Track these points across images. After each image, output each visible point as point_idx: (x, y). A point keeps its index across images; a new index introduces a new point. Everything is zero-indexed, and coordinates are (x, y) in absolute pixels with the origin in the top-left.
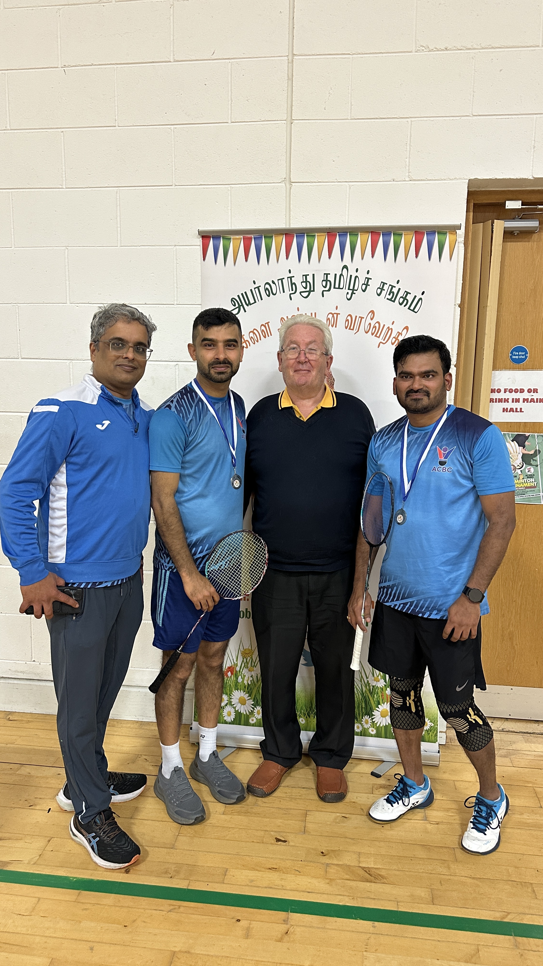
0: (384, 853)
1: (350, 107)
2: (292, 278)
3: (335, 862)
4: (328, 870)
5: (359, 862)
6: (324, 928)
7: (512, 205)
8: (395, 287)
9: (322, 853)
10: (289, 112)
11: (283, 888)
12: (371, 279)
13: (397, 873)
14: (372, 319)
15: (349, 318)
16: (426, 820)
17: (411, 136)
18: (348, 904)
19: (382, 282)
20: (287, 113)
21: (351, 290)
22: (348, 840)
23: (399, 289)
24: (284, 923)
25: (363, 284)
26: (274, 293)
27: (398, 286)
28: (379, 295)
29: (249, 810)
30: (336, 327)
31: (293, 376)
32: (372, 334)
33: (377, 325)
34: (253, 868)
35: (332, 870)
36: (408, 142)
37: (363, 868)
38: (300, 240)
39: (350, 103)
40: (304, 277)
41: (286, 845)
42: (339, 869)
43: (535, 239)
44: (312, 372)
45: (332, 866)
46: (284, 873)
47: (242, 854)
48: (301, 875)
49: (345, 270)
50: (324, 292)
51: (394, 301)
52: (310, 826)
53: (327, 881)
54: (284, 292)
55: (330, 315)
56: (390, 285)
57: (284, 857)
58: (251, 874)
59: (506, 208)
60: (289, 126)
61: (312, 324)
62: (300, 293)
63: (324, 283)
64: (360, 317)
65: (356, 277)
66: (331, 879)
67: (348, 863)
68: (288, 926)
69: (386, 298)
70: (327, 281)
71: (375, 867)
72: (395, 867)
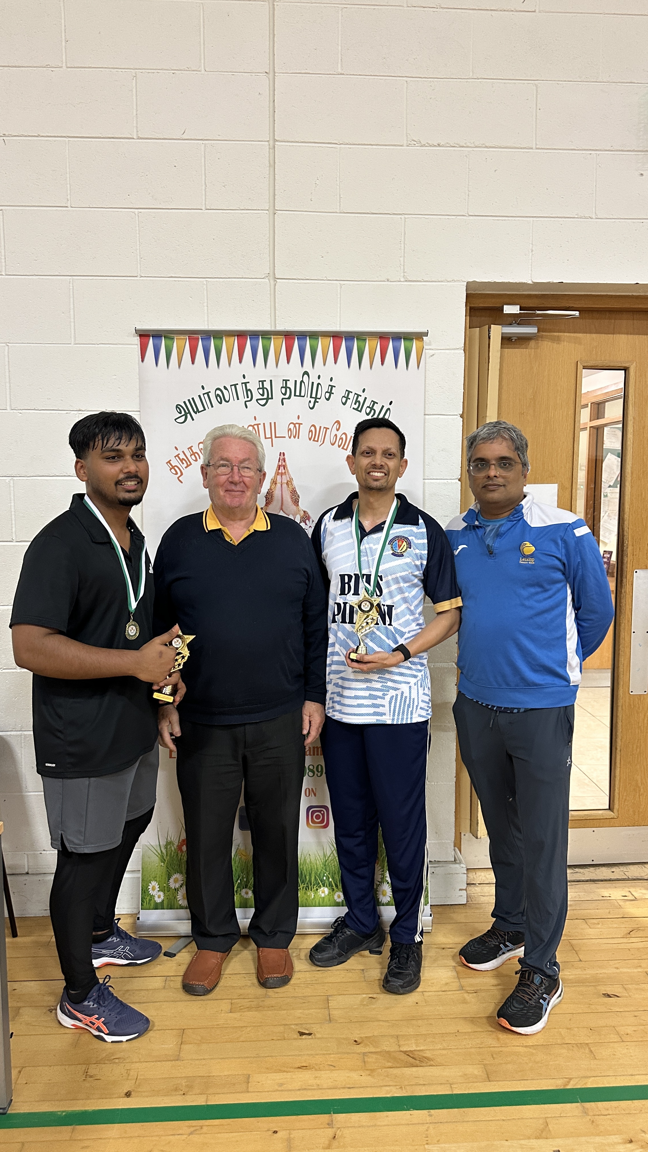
0: (425, 1033)
1: (338, 199)
2: (247, 384)
3: (373, 1050)
4: (366, 1060)
5: (399, 1046)
6: (375, 1125)
7: (510, 309)
8: (361, 396)
9: (355, 1041)
10: (272, 201)
11: (319, 1088)
12: (335, 387)
13: (444, 1052)
14: (338, 430)
15: (313, 429)
16: (463, 990)
17: (405, 234)
18: (396, 1095)
19: (347, 390)
20: (269, 202)
21: (313, 398)
22: (381, 1023)
23: (366, 398)
24: (328, 1126)
25: (326, 392)
26: (227, 399)
27: (364, 395)
28: (344, 404)
29: (261, 1004)
30: (298, 438)
31: (224, 496)
32: (339, 446)
33: (344, 436)
34: (280, 1070)
35: (371, 1059)
36: (403, 240)
37: (405, 1052)
38: (254, 342)
39: (338, 196)
40: (261, 383)
41: (312, 1038)
42: (379, 1057)
43: (533, 346)
44: (246, 492)
45: (370, 1054)
46: (316, 1070)
47: (263, 1055)
48: (337, 1070)
49: (306, 376)
50: (284, 400)
51: (360, 411)
52: (335, 1013)
53: (368, 1072)
54: (238, 399)
55: (291, 425)
56: (355, 394)
57: (313, 1052)
58: (279, 1077)
59: (504, 312)
60: (272, 216)
61: (245, 439)
62: (257, 400)
63: (283, 390)
64: (324, 428)
65: (319, 384)
66: (371, 1070)
67: (387, 1049)
68: (334, 1130)
69: (352, 407)
70: (286, 387)
71: (418, 1049)
72: (439, 1046)
